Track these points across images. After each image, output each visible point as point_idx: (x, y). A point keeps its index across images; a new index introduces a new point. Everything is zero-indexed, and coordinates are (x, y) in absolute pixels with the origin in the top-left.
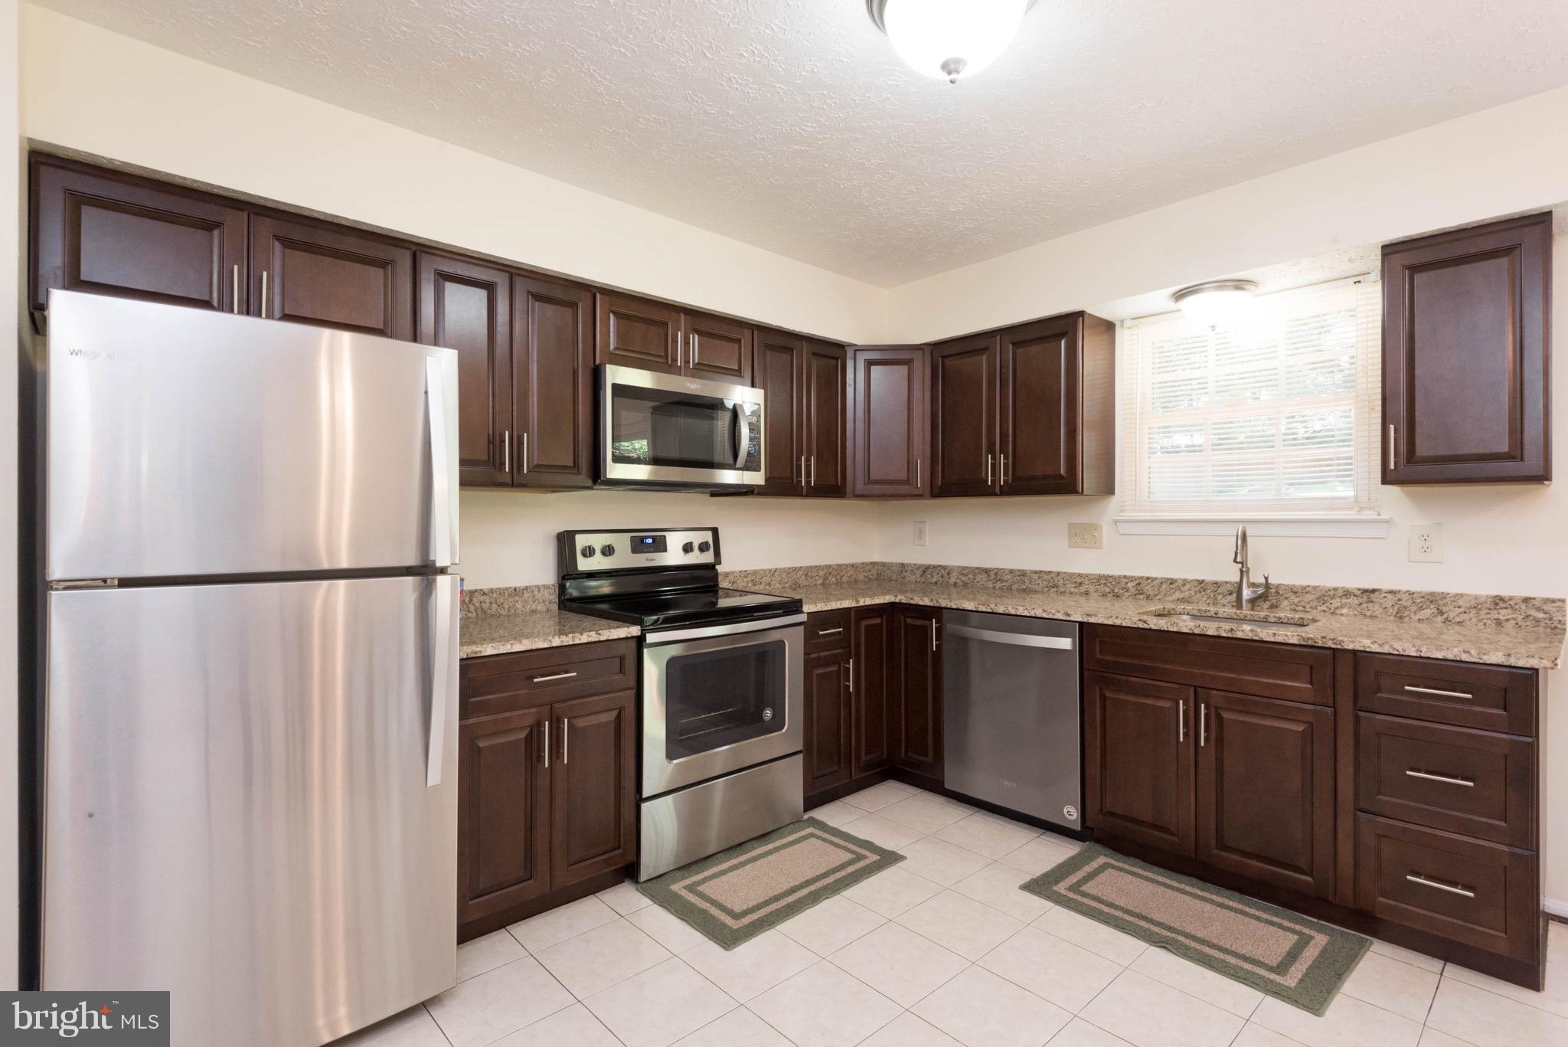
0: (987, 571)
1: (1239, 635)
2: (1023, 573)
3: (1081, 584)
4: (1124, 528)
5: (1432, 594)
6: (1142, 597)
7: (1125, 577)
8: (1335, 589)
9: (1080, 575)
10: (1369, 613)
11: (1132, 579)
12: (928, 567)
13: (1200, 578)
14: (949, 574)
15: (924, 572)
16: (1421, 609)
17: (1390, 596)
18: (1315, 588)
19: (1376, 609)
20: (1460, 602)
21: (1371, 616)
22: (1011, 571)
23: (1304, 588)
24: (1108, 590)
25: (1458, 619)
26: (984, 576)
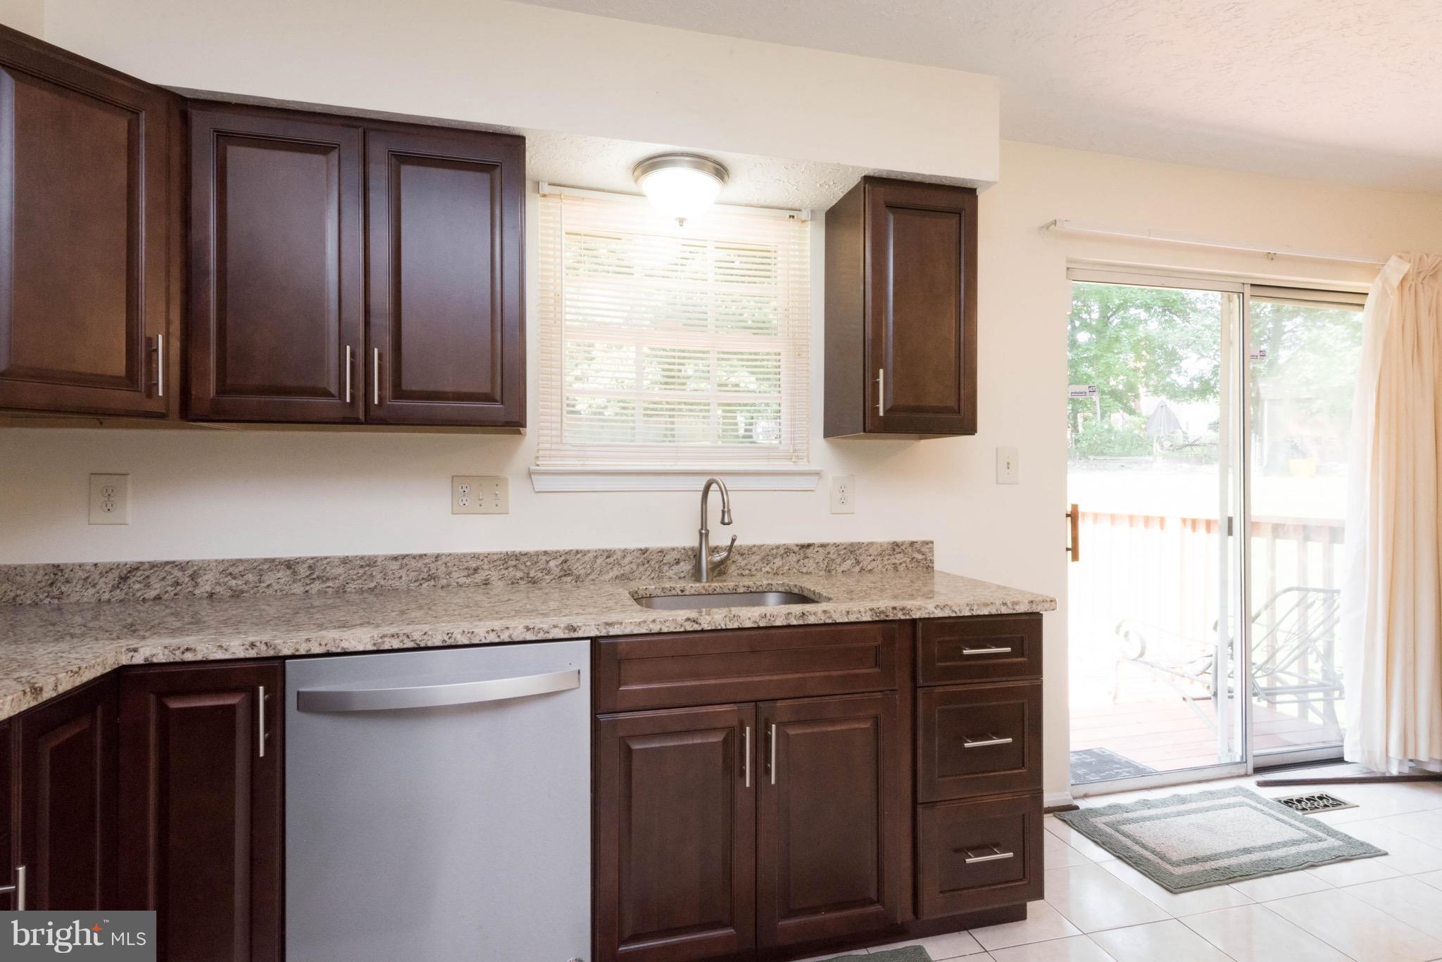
0: (289, 565)
1: (812, 620)
2: (370, 562)
3: (476, 570)
4: (541, 483)
5: (852, 545)
6: (568, 579)
7: (546, 553)
8: (778, 547)
9: (475, 556)
10: (804, 570)
11: (555, 555)
12: (136, 568)
13: (643, 546)
14: (193, 577)
15: (124, 579)
16: (844, 561)
17: (821, 550)
18: (760, 547)
19: (811, 565)
20: (871, 551)
21: (807, 573)
22: (345, 561)
23: (750, 548)
24: (519, 574)
25: (870, 568)
26: (284, 575)
